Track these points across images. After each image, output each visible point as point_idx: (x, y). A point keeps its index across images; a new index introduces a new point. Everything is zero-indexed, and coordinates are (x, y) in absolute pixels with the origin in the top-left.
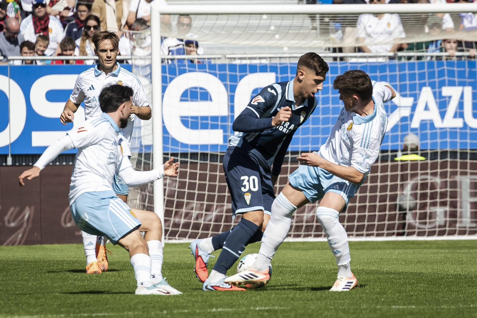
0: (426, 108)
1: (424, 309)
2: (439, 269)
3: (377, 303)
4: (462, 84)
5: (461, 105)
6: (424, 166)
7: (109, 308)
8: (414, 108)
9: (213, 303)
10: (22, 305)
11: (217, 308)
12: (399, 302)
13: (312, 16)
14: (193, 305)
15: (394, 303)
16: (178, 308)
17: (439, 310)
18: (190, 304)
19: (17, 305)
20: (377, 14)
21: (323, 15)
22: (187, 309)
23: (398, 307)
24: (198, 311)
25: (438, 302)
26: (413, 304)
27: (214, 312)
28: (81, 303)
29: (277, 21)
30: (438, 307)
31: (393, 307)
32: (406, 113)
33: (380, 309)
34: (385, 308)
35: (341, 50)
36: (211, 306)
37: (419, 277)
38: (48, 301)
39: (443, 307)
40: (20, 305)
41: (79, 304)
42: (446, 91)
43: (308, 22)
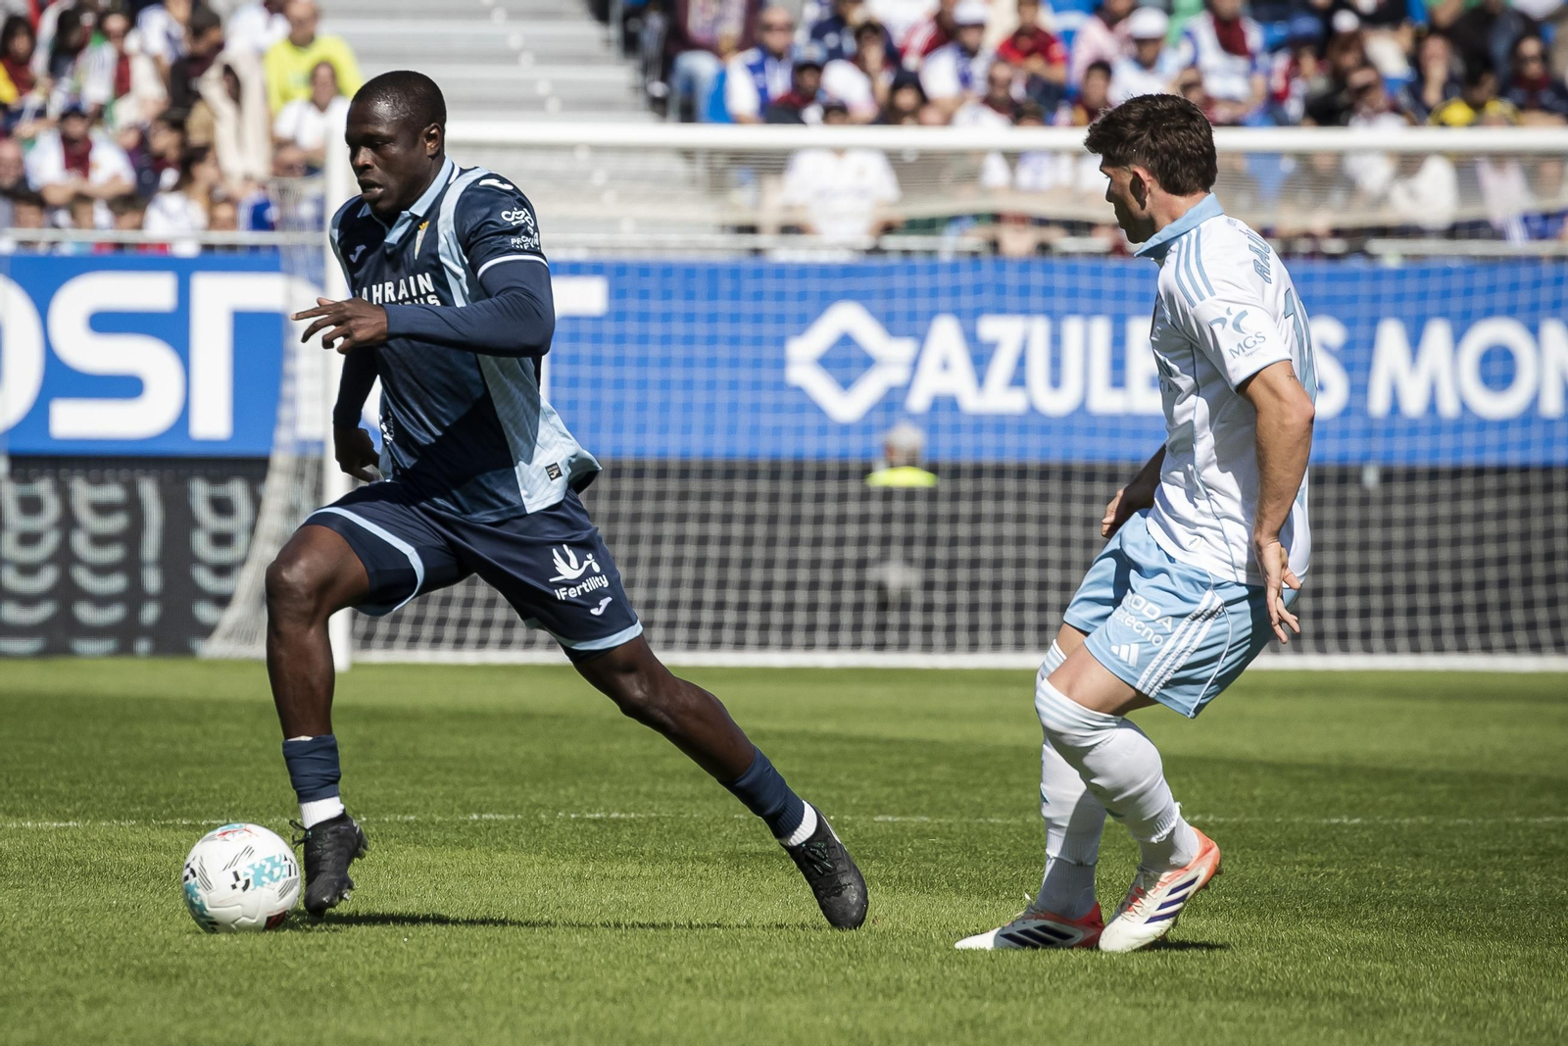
0: (945, 366)
1: (950, 826)
2: (974, 731)
3: (842, 809)
4: (1026, 312)
5: (1021, 361)
6: (932, 495)
7: (238, 806)
8: (915, 365)
9: (472, 801)
10: (41, 796)
11: (480, 812)
12: (892, 806)
13: (688, 154)
14: (427, 805)
15: (879, 809)
16: (392, 810)
17: (983, 828)
18: (419, 804)
19: (29, 795)
20: (839, 151)
21: (712, 153)
22: (412, 813)
23: (890, 819)
24: (438, 819)
25: (979, 811)
26: (923, 813)
27: (475, 822)
28: (172, 794)
29: (612, 162)
30: (981, 820)
31: (880, 818)
32: (897, 375)
33: (851, 825)
34: (862, 820)
35: (751, 229)
36: (467, 808)
37: (934, 751)
38: (97, 788)
39: (992, 821)
40: (35, 797)
41: (167, 796)
42: (991, 328)
43: (679, 167)
